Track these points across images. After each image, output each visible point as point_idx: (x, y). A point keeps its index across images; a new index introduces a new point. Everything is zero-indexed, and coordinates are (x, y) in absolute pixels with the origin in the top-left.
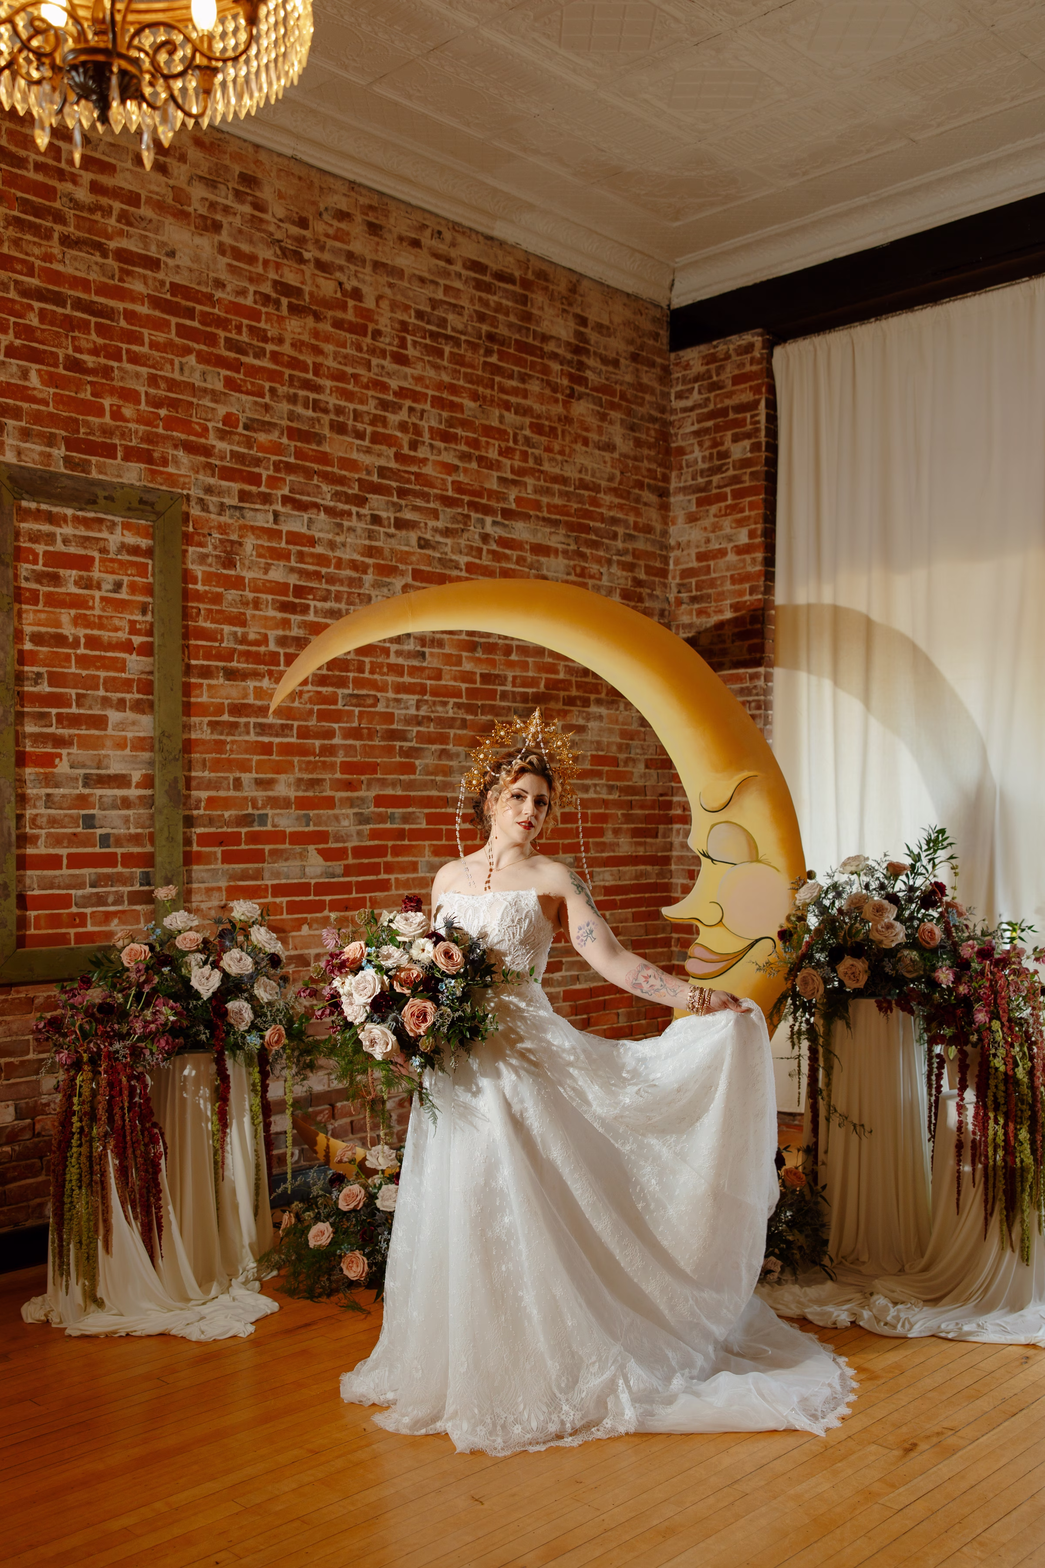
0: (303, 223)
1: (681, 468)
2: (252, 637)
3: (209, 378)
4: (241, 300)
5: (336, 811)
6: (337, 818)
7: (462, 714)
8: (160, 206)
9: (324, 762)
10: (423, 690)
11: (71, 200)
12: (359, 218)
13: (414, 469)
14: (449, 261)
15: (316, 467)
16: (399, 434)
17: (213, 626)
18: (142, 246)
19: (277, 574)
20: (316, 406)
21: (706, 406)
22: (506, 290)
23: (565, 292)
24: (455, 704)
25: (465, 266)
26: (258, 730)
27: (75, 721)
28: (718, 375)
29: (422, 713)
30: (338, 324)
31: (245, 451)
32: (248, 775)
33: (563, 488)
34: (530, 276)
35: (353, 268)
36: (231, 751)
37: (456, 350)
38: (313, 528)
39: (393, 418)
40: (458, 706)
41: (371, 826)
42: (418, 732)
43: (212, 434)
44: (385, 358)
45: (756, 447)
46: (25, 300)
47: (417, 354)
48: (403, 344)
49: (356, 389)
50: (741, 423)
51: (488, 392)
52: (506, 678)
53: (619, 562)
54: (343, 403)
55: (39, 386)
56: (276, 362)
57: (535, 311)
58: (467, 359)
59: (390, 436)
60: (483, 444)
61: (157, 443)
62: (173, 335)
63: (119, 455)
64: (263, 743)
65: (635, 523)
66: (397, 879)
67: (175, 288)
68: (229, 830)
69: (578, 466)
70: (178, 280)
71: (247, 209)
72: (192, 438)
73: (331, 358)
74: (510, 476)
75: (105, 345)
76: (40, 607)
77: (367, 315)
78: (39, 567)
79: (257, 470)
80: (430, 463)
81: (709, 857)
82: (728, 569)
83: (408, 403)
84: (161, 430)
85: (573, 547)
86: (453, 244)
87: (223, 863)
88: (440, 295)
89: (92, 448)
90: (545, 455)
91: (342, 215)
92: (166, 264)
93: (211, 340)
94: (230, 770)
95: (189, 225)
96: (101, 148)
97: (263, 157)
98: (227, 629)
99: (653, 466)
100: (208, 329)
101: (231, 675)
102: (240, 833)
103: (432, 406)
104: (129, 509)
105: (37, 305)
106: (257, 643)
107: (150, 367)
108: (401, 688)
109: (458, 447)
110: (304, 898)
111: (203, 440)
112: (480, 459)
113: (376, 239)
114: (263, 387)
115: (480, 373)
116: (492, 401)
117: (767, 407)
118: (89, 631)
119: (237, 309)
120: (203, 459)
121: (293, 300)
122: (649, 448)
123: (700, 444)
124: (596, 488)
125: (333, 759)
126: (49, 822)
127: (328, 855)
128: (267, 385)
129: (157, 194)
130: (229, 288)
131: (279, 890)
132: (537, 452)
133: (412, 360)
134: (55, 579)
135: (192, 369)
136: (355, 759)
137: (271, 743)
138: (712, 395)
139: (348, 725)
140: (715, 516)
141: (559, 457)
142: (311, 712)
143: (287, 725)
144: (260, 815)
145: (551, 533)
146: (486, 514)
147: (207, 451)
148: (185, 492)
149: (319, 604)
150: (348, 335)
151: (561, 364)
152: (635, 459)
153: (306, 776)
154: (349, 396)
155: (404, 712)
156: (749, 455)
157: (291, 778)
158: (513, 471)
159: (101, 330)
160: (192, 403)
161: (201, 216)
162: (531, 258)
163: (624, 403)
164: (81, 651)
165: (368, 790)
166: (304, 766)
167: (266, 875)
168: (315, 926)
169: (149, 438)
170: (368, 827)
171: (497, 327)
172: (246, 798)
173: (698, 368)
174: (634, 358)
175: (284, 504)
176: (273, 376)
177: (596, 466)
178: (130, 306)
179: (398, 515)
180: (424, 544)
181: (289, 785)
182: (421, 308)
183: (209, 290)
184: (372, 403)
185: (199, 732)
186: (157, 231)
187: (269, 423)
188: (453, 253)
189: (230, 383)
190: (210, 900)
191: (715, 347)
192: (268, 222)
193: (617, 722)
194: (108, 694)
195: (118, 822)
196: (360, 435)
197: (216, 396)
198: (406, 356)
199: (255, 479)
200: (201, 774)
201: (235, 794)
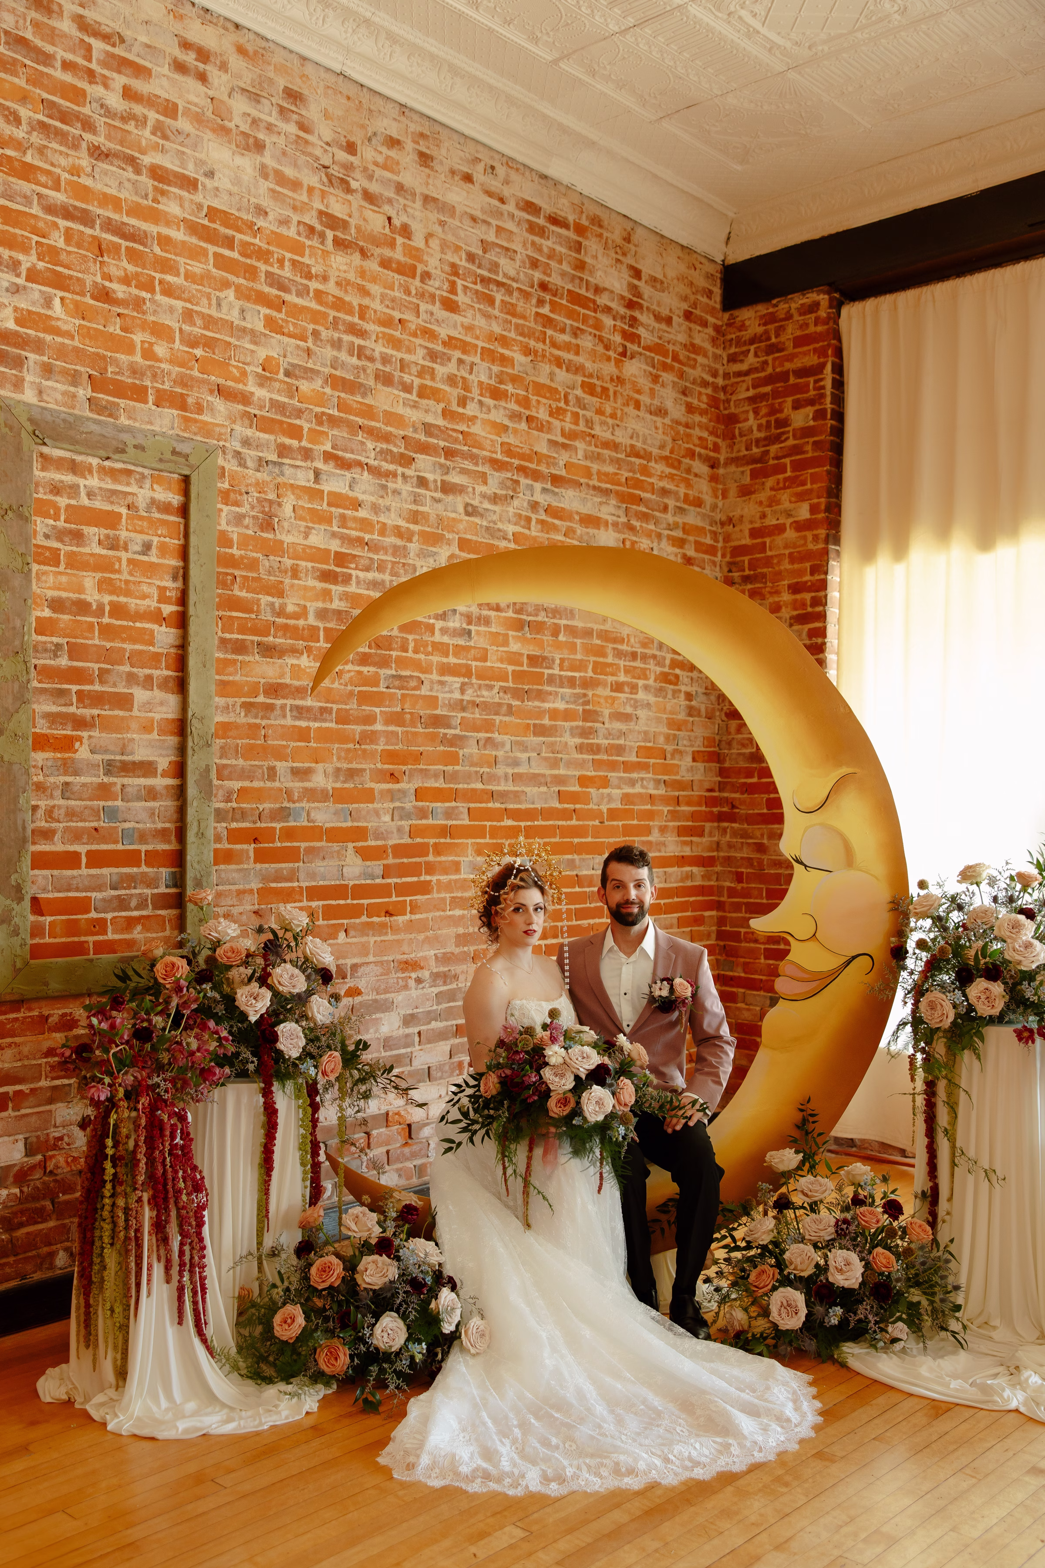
0: (351, 148)
1: (733, 437)
2: (290, 608)
3: (248, 316)
4: (283, 230)
5: (375, 805)
6: (377, 813)
7: (508, 699)
8: (198, 119)
9: (365, 751)
10: (466, 672)
11: (102, 106)
12: (409, 145)
13: (463, 427)
14: (502, 200)
15: (360, 421)
16: (447, 388)
17: (249, 595)
18: (177, 162)
19: (318, 539)
20: (361, 353)
21: (763, 370)
22: (560, 236)
23: (619, 241)
24: (501, 687)
25: (517, 206)
26: (295, 713)
27: (98, 699)
28: (777, 336)
29: (466, 698)
30: (385, 263)
31: (286, 400)
32: (284, 764)
33: (614, 454)
34: (585, 222)
35: (402, 201)
36: (266, 736)
37: (507, 299)
38: (357, 489)
39: (441, 370)
40: (505, 690)
41: (413, 822)
42: (462, 718)
43: (251, 380)
44: (434, 303)
45: (820, 415)
46: (50, 218)
47: (467, 300)
48: (453, 290)
49: (404, 337)
50: (804, 389)
51: (540, 346)
52: (553, 661)
53: (669, 537)
54: (389, 351)
55: (63, 316)
56: (320, 303)
57: (588, 260)
58: (519, 309)
59: (438, 390)
60: (534, 403)
61: (192, 387)
62: (211, 267)
63: (151, 399)
64: (300, 728)
65: (686, 495)
66: (438, 882)
67: (212, 214)
68: (263, 825)
69: (630, 431)
70: (216, 204)
71: (292, 129)
72: (230, 383)
73: (378, 301)
74: (561, 440)
75: (137, 274)
76: (62, 568)
77: (415, 254)
78: (61, 524)
79: (298, 422)
80: (479, 422)
81: (801, 863)
82: (786, 547)
83: (457, 354)
84: (195, 373)
85: (623, 519)
86: (507, 182)
87: (255, 862)
88: (491, 237)
89: (120, 390)
90: (596, 418)
91: (393, 142)
92: (204, 186)
93: (251, 273)
94: (265, 758)
95: (230, 142)
96: (135, 49)
97: (309, 69)
98: (265, 599)
99: (705, 434)
100: (248, 261)
101: (268, 651)
102: (274, 829)
103: (482, 360)
104: (161, 460)
105: (63, 223)
106: (296, 616)
107: (185, 300)
108: (446, 670)
109: (509, 406)
110: (342, 902)
111: (241, 386)
112: (529, 419)
113: (427, 170)
114: (305, 329)
115: (532, 325)
116: (544, 356)
117: (833, 371)
118: (114, 598)
119: (279, 240)
120: (241, 407)
121: (339, 234)
122: (701, 414)
123: (756, 412)
124: (647, 456)
125: (374, 747)
126: (67, 814)
127: (366, 854)
128: (311, 327)
129: (196, 105)
130: (271, 217)
131: (314, 893)
132: (588, 414)
133: (462, 307)
134: (78, 537)
135: (231, 306)
136: (397, 748)
137: (308, 728)
138: (770, 358)
139: (390, 709)
140: (772, 489)
141: (610, 421)
142: (351, 693)
143: (325, 709)
144: (295, 809)
145: (601, 503)
146: (536, 480)
147: (245, 399)
148: (221, 443)
149: (362, 575)
150: (396, 276)
151: (614, 319)
152: (687, 426)
153: (345, 766)
154: (396, 344)
155: (448, 695)
156: (812, 423)
157: (330, 768)
158: (563, 434)
159: (133, 256)
160: (230, 343)
161: (243, 133)
162: (586, 201)
163: (676, 365)
164: (106, 620)
165: (409, 781)
166: (342, 754)
167: (302, 876)
168: (352, 933)
169: (182, 381)
170: (409, 823)
171: (550, 275)
172: (281, 790)
173: (755, 328)
174: (688, 316)
175: (326, 461)
176: (316, 317)
177: (647, 432)
178: (165, 231)
179: (445, 478)
180: (471, 511)
181: (327, 775)
182: (473, 250)
183: (250, 218)
184: (421, 352)
185: (232, 714)
186: (195, 147)
187: (312, 370)
188: (506, 192)
189: (270, 322)
190: (242, 904)
191: (776, 306)
192: (313, 145)
193: (664, 711)
194: (135, 670)
195: (144, 816)
196: (407, 389)
197: (255, 337)
198: (456, 303)
199: (295, 432)
200: (233, 762)
201: (269, 784)
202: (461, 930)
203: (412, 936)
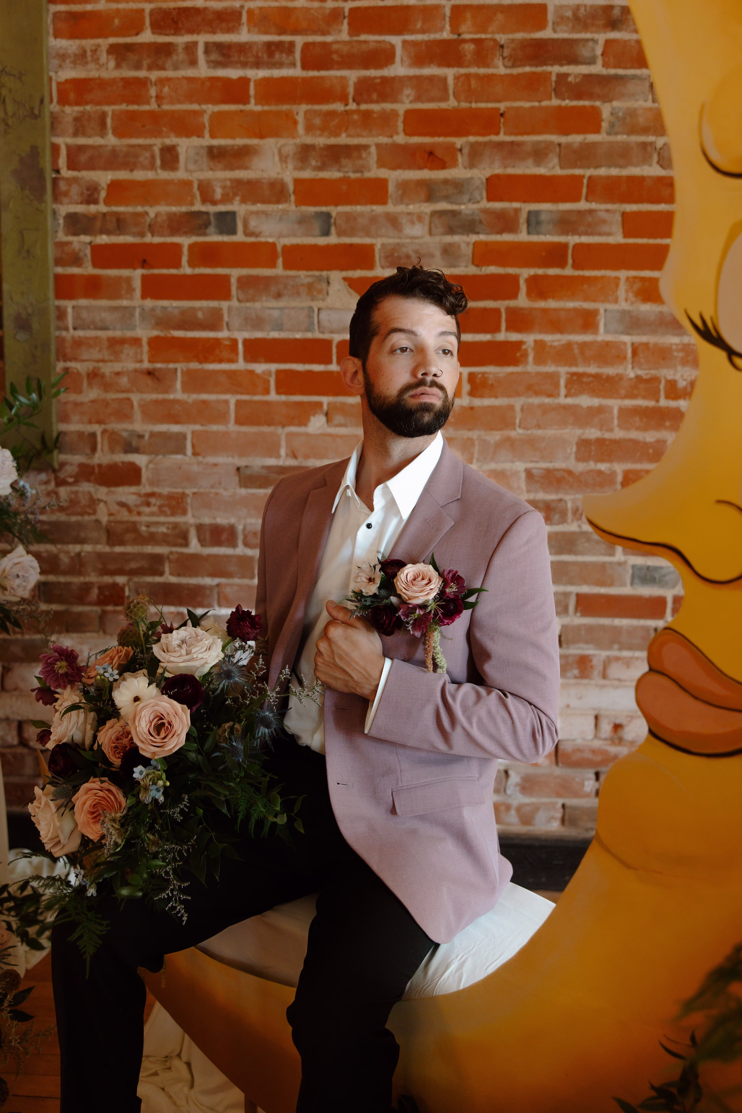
5: (390, 208)
6: (394, 221)
9: (367, 115)
26: (214, 56)
32: (195, 141)
36: (159, 98)
41: (482, 237)
42: (608, 43)
64: (227, 82)
66: (539, 345)
68: (157, 240)
87: (144, 296)
94: (158, 134)
102: (178, 247)
110: (317, 368)
125: (388, 106)
131: (260, 350)
136: (443, 105)
137: (245, 81)
139: (425, 37)
142: (336, 15)
143: (279, 46)
144: (221, 216)
153: (321, 141)
157: (290, 146)
165: (472, 165)
166: (318, 121)
167: (236, 322)
168: (338, 419)
170: (474, 238)
172: (188, 184)
181: (283, 158)
185: (92, 66)
190: (118, 360)
200: (96, 141)
201: (164, 175)
202: (593, 433)
203: (474, 434)
